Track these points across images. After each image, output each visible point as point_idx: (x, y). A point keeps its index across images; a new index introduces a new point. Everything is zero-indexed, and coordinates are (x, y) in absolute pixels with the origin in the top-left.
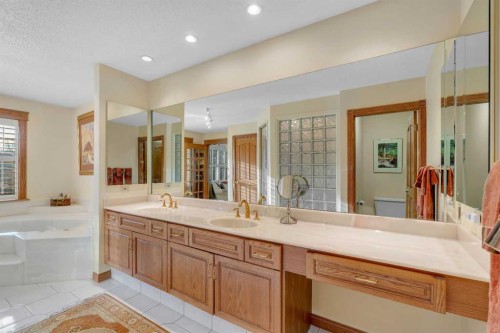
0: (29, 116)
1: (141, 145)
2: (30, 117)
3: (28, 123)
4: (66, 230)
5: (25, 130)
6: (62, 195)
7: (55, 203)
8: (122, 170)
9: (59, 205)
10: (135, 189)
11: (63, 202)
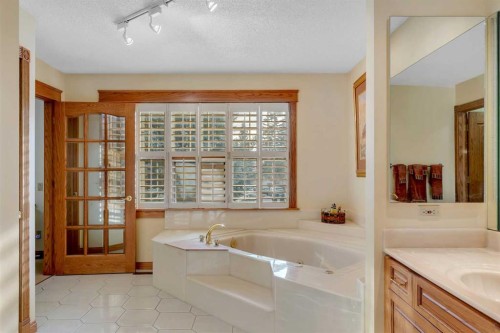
0: (299, 94)
1: (462, 119)
2: (300, 96)
3: (298, 104)
4: (329, 272)
5: (295, 115)
6: (334, 206)
7: (327, 218)
8: (425, 167)
9: (331, 222)
10: (449, 215)
11: (335, 217)
